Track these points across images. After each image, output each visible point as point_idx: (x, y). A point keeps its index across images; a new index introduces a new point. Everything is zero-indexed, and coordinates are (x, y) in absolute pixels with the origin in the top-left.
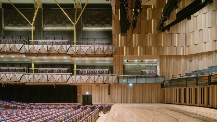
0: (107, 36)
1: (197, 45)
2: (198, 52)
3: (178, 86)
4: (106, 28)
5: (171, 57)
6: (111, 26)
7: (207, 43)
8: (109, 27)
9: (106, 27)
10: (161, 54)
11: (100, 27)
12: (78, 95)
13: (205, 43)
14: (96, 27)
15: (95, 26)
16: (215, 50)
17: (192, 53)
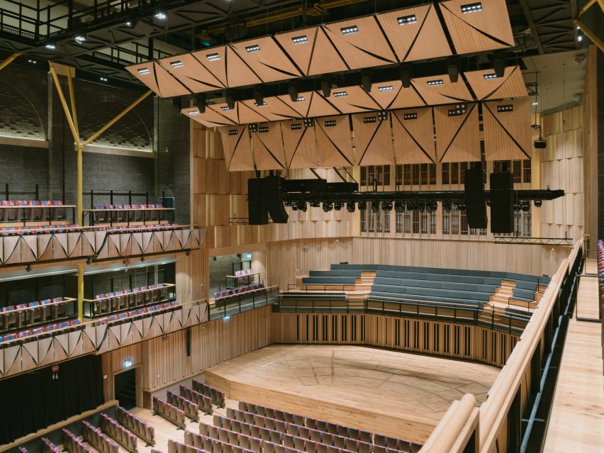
0: (139, 174)
1: (315, 222)
2: (317, 237)
3: (313, 311)
4: (136, 149)
5: (281, 243)
6: (147, 144)
7: (329, 222)
8: (143, 146)
9: (136, 145)
10: (269, 241)
11: (120, 144)
12: (105, 377)
13: (327, 221)
14: (111, 143)
15: (108, 140)
16: (338, 236)
17: (308, 236)
